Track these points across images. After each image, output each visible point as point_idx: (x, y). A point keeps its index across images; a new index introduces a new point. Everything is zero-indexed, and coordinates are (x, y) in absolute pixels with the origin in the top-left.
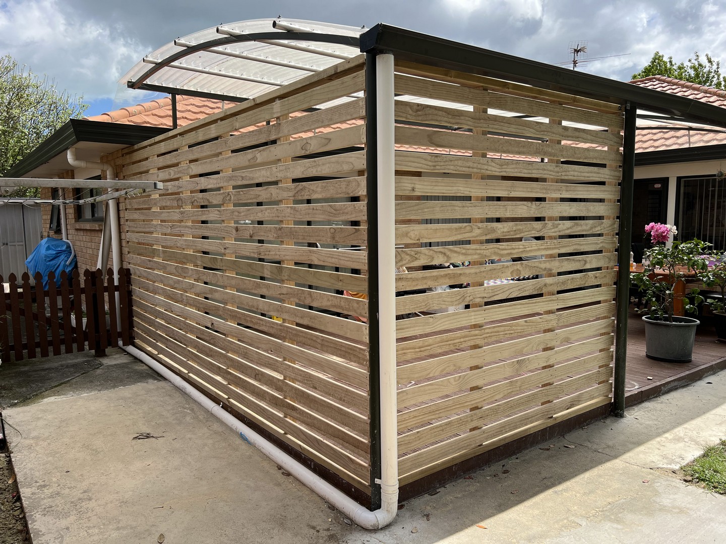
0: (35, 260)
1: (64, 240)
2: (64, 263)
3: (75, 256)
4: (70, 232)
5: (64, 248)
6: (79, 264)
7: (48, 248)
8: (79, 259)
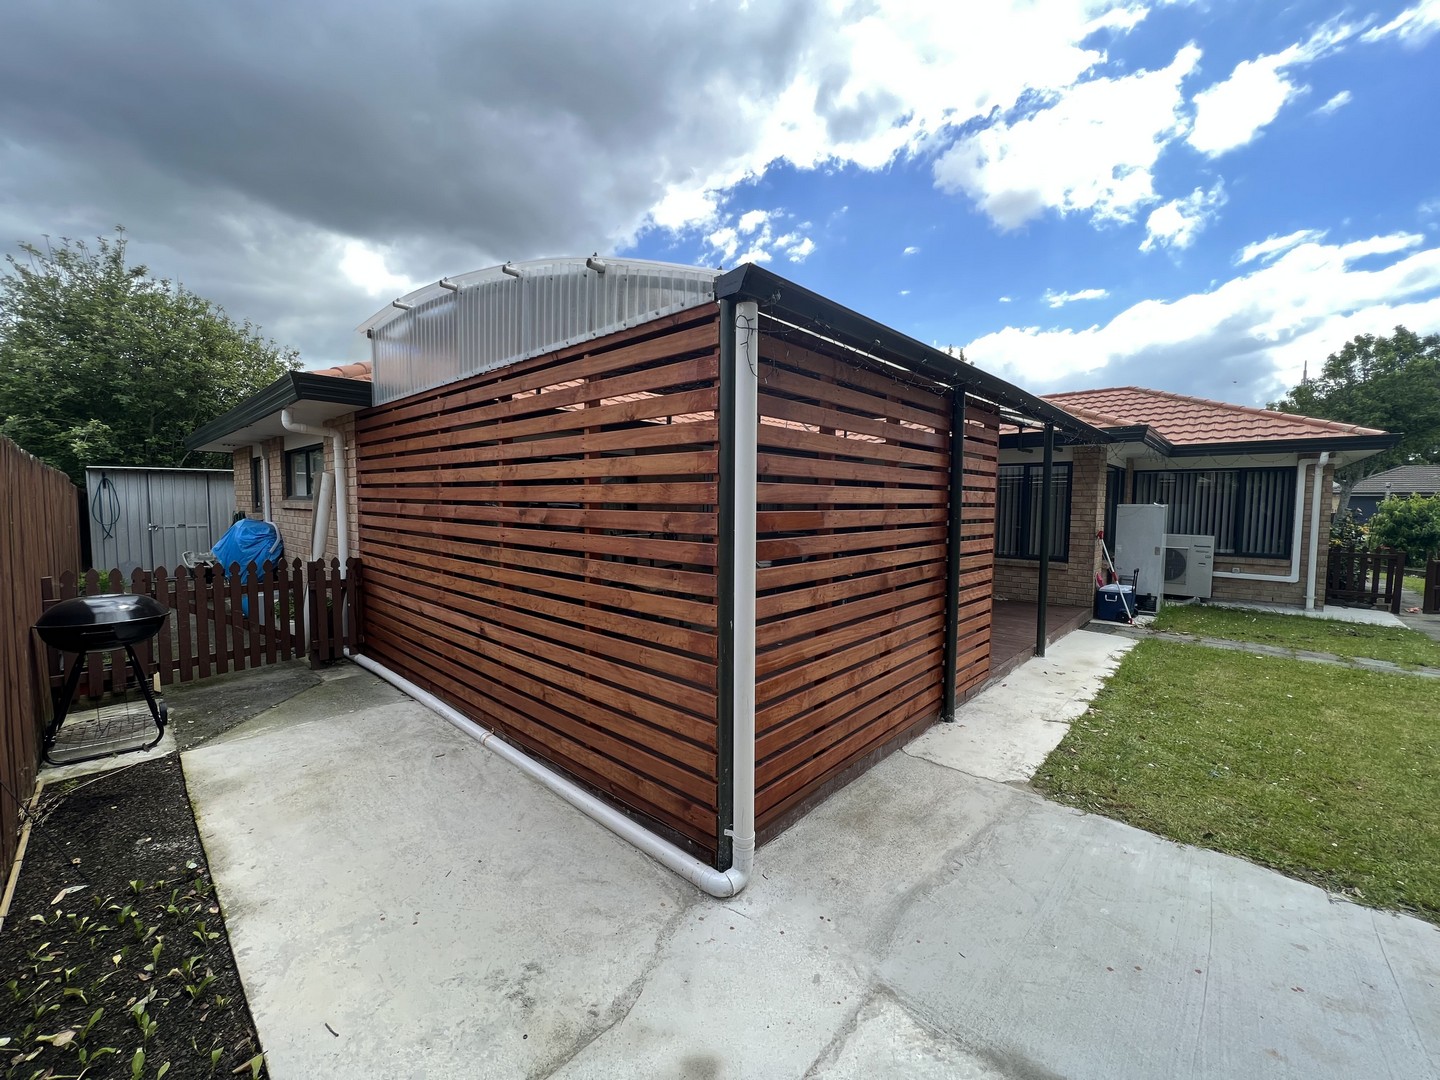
0: (227, 547)
1: (267, 520)
2: (266, 551)
3: (281, 542)
4: (275, 511)
5: (267, 532)
6: (286, 552)
7: (245, 532)
8: (287, 545)
